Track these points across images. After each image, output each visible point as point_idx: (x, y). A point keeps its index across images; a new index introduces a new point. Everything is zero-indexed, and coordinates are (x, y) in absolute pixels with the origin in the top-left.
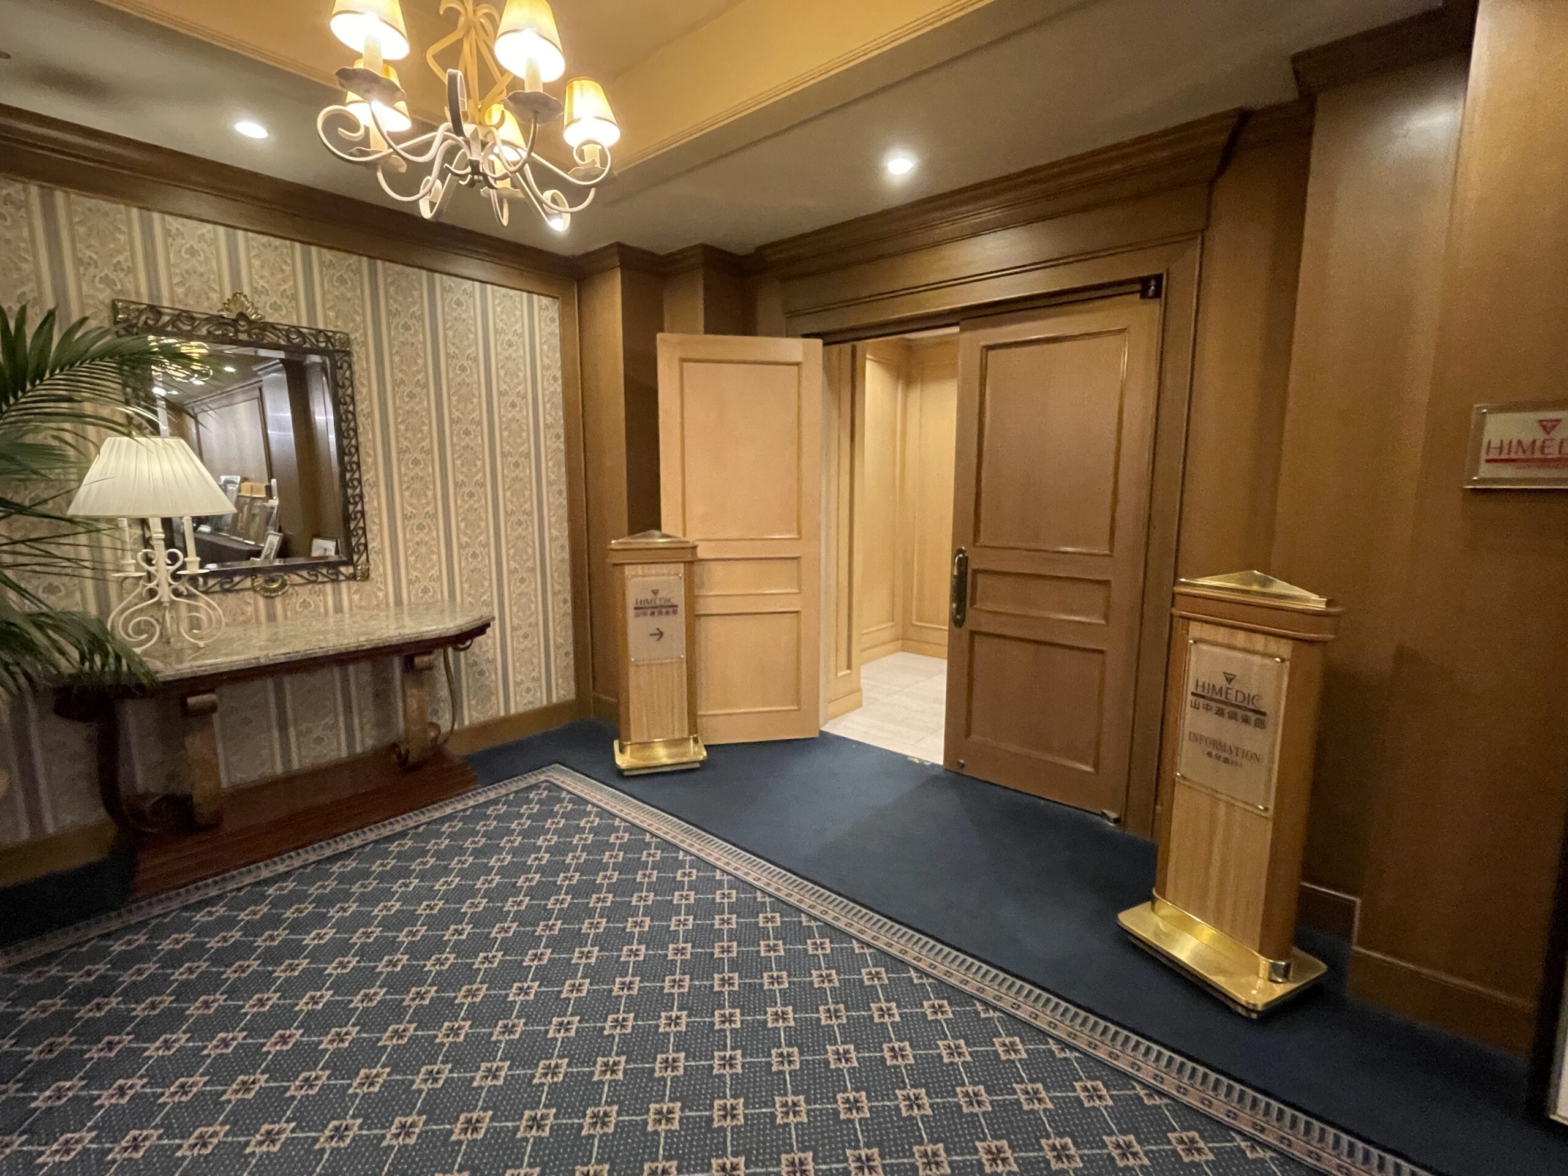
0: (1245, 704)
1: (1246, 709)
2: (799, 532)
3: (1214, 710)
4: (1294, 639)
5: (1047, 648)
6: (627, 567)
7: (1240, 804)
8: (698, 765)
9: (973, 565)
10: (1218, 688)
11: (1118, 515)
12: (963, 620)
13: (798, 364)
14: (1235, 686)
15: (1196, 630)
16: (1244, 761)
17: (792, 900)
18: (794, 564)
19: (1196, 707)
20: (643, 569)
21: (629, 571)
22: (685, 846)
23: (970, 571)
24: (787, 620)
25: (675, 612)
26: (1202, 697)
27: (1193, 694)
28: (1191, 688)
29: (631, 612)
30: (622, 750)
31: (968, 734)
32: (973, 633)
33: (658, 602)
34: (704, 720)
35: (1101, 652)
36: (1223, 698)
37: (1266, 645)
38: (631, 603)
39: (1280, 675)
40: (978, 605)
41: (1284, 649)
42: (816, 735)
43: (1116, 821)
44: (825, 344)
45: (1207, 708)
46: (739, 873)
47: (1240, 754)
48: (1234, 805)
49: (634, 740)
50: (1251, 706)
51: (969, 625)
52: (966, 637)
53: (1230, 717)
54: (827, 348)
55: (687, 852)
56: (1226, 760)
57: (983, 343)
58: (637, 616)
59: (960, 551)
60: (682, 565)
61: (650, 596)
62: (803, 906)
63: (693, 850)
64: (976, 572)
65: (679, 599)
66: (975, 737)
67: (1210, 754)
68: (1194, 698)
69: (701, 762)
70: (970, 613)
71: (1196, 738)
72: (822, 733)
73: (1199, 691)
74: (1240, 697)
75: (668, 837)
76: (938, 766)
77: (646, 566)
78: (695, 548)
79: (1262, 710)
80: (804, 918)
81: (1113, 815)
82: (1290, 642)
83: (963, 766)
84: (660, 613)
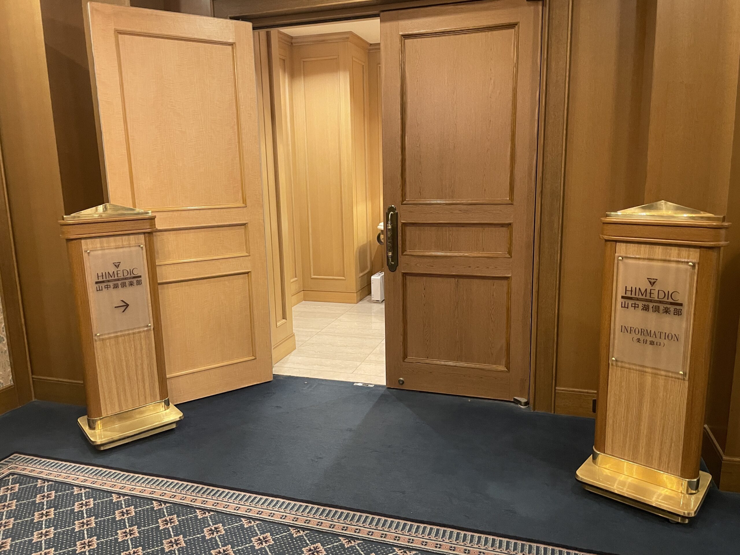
0: (665, 299)
1: (667, 303)
2: (244, 201)
3: (641, 307)
4: (700, 247)
5: (466, 280)
6: (83, 241)
7: (663, 373)
8: (174, 426)
9: (402, 220)
10: (643, 290)
11: (516, 172)
12: (397, 264)
13: (232, 44)
14: (657, 287)
15: (621, 249)
16: (666, 342)
17: (325, 528)
18: (242, 230)
19: (625, 307)
20: (101, 243)
21: (86, 245)
22: (198, 504)
23: (400, 225)
24: (240, 281)
25: (139, 283)
26: (631, 298)
27: (623, 297)
28: (621, 292)
29: (91, 288)
30: (92, 427)
31: (405, 356)
32: (405, 275)
33: (121, 275)
34: (173, 381)
35: (507, 278)
36: (648, 297)
37: (679, 254)
38: (90, 279)
39: (692, 275)
40: (408, 252)
41: (693, 256)
42: (271, 379)
43: (527, 404)
44: (254, 28)
45: (635, 307)
46: (264, 516)
47: (663, 336)
48: (657, 374)
49: (104, 415)
50: (670, 300)
51: (402, 268)
52: (400, 278)
53: (655, 311)
54: (257, 32)
55: (204, 510)
56: (652, 343)
57: (401, 33)
58: (99, 290)
59: (391, 209)
60: (142, 237)
61: (112, 269)
62: (338, 531)
63: (209, 506)
64: (404, 225)
65: (143, 271)
66: (409, 359)
67: (639, 340)
68: (623, 300)
69: (177, 422)
70: (402, 259)
71: (625, 329)
72: (275, 376)
73: (629, 295)
74: (662, 295)
75: (177, 500)
76: (382, 386)
77: (104, 239)
78: (152, 219)
79: (679, 302)
80: (343, 541)
81: (523, 400)
82: (698, 250)
83: (403, 382)
84: (124, 285)
